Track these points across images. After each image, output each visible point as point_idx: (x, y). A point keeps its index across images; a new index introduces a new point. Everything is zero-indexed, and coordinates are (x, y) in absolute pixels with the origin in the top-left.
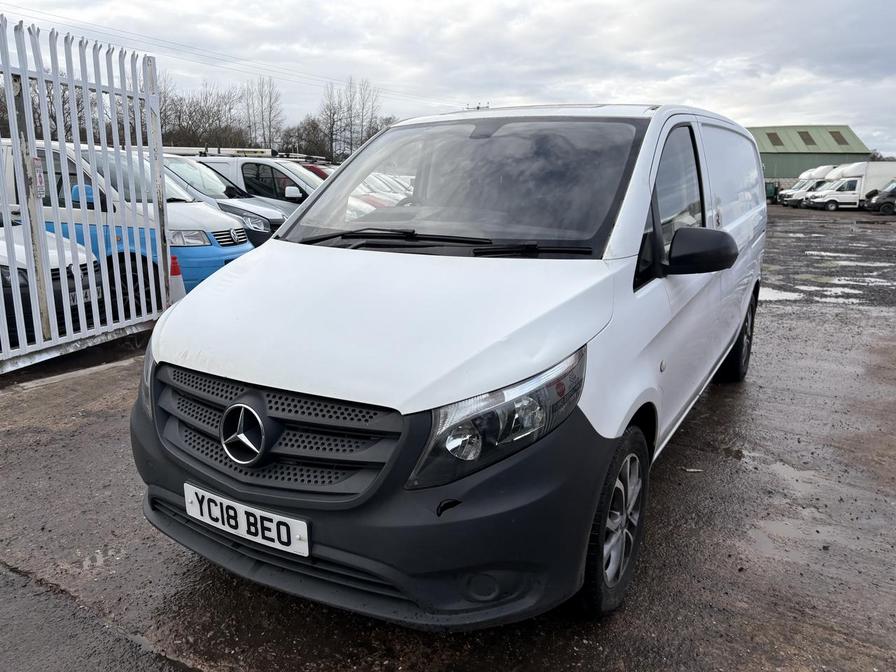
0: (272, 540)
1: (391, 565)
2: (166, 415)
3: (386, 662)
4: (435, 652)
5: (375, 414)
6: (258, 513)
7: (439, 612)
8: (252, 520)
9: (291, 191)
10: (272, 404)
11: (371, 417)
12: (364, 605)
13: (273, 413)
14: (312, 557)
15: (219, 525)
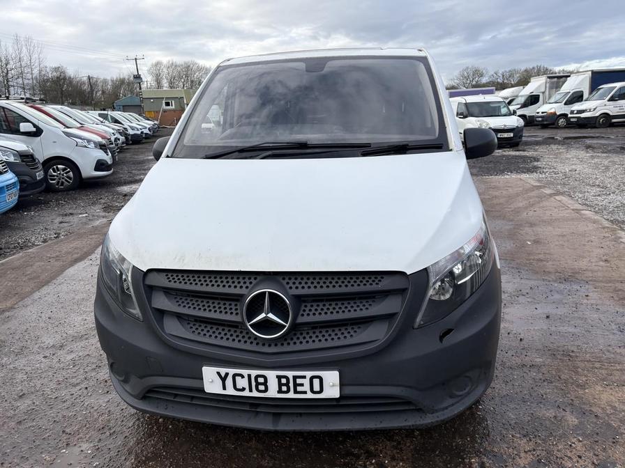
0: (305, 393)
1: (410, 387)
2: (161, 313)
3: (374, 461)
4: (399, 443)
5: (382, 278)
6: (290, 374)
7: (437, 411)
8: (284, 381)
9: (24, 127)
10: (291, 285)
11: (380, 281)
12: (381, 422)
13: (294, 292)
14: (342, 397)
15: (246, 393)
